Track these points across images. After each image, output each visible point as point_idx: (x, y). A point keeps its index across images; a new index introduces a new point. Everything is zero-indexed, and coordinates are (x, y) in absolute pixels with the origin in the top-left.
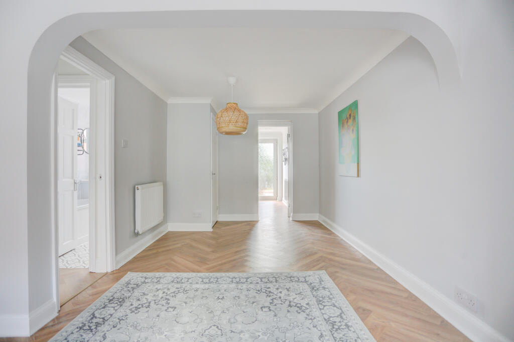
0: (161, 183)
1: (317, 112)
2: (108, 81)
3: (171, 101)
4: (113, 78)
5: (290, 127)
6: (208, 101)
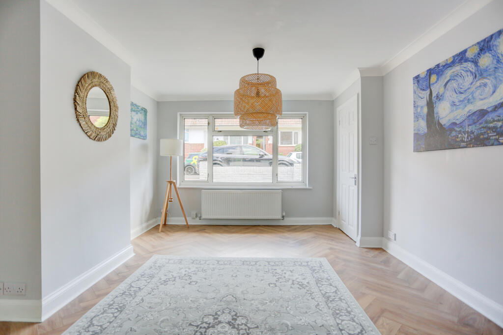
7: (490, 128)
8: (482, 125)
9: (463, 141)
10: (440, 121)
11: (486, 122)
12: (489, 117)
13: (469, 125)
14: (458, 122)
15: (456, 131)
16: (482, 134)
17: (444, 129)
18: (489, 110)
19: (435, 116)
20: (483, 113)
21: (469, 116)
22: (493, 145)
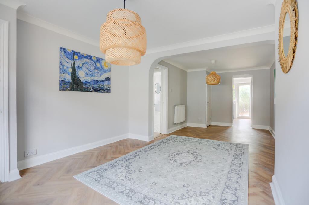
0: (185, 105)
1: (269, 68)
2: (166, 70)
3: (188, 71)
4: (168, 69)
5: (252, 78)
6: (205, 69)
7: (99, 87)
8: (97, 85)
9: (90, 89)
10: (80, 79)
11: (99, 85)
12: (100, 83)
13: (93, 84)
14: (89, 82)
15: (88, 85)
16: (97, 88)
17: (82, 83)
18: (99, 81)
19: (77, 75)
20: (98, 82)
21: (93, 81)
22: (100, 92)
